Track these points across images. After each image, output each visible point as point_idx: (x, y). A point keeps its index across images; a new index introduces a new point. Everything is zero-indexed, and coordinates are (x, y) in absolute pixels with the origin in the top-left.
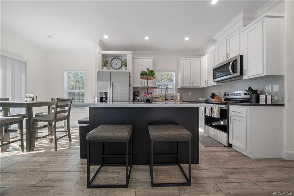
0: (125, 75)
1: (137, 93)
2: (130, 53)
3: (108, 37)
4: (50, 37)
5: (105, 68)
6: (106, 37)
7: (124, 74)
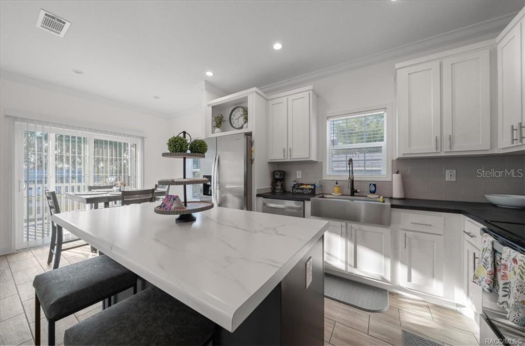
0: (238, 139)
1: (277, 174)
2: (252, 92)
3: (214, 74)
4: (156, 98)
5: (217, 130)
6: (209, 74)
7: (236, 139)
